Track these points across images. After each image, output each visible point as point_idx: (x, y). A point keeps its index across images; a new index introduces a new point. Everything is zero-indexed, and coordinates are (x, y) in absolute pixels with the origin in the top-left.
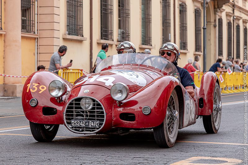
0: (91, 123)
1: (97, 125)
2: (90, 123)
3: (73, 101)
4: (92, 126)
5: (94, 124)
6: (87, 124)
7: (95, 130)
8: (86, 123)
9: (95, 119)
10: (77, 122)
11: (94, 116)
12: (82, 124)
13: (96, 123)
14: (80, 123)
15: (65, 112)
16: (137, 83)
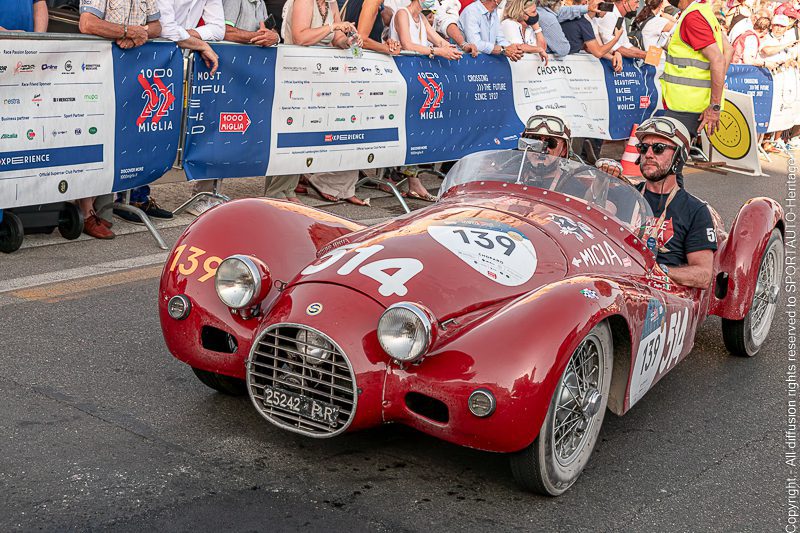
0: (316, 407)
1: (332, 418)
2: (314, 409)
3: (273, 331)
4: (317, 416)
5: (323, 412)
6: (306, 406)
7: (327, 431)
8: (302, 403)
9: (327, 400)
10: (279, 396)
11: (327, 389)
12: (291, 405)
13: (329, 411)
14: (288, 400)
15: (250, 359)
16: (498, 275)
